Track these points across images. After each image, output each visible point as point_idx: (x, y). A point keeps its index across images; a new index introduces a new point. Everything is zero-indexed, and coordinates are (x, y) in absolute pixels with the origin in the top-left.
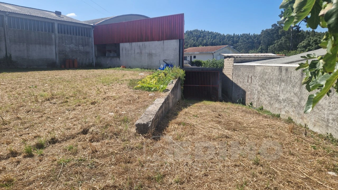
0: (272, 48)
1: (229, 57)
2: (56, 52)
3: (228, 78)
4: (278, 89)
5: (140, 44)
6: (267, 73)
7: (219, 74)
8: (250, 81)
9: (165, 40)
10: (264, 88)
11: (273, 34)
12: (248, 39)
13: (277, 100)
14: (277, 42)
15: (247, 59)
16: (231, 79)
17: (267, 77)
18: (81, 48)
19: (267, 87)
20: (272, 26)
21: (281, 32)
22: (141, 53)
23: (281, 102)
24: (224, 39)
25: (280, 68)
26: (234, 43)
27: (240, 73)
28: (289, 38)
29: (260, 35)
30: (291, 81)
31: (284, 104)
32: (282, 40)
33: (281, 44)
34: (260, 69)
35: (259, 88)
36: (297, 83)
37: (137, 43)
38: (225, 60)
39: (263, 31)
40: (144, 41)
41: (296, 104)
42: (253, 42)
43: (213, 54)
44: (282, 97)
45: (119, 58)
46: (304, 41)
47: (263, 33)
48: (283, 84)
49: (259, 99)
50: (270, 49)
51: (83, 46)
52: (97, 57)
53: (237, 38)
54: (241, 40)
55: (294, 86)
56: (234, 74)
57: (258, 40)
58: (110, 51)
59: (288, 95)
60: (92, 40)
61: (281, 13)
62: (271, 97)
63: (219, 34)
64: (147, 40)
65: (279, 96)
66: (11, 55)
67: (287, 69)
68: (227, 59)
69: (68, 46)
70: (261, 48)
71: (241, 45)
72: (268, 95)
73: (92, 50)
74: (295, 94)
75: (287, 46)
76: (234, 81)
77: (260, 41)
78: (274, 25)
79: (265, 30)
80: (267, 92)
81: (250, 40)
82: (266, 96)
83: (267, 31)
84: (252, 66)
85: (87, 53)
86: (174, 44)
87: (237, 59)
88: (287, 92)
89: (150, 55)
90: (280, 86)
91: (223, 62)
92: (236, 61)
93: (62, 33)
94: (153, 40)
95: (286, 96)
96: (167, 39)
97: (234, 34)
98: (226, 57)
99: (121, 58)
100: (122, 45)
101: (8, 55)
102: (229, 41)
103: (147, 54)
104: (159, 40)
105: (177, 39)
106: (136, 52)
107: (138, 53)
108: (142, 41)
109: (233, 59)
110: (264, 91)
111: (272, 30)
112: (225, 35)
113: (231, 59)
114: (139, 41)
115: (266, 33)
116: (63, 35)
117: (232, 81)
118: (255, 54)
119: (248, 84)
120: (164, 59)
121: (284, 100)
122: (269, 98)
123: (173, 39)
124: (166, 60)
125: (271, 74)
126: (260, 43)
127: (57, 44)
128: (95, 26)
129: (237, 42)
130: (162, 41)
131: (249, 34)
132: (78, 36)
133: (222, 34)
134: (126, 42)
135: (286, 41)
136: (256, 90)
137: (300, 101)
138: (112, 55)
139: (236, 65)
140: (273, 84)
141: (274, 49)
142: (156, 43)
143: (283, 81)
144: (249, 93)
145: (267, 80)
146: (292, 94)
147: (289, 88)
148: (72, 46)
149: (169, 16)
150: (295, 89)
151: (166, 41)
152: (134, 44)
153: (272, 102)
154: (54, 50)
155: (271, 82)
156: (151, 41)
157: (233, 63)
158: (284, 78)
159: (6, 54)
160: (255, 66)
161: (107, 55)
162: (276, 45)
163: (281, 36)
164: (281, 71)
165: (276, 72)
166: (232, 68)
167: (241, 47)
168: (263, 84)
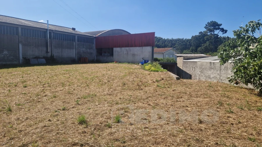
0: (200, 49)
1: (181, 56)
2: (76, 54)
3: (180, 68)
4: (210, 72)
5: (127, 48)
6: (203, 65)
7: (175, 66)
8: (194, 69)
9: (144, 46)
10: (202, 73)
11: (200, 39)
12: (183, 42)
13: (209, 78)
14: (204, 45)
15: (190, 57)
16: (182, 69)
17: (203, 67)
18: (88, 50)
19: (204, 72)
20: (199, 33)
21: (206, 38)
22: (128, 54)
23: (211, 79)
24: (166, 42)
25: (211, 63)
26: (172, 45)
27: (188, 65)
28: (212, 43)
29: (190, 40)
30: (216, 68)
31: (213, 79)
32: (207, 44)
33: (206, 46)
34: (200, 63)
35: (200, 73)
36: (218, 69)
37: (125, 48)
38: (177, 58)
39: (192, 36)
40: (130, 47)
41: (218, 78)
42: (186, 45)
43: (163, 53)
44: (212, 76)
45: (113, 57)
46: (221, 45)
47: (193, 38)
48: (212, 70)
49: (199, 79)
50: (199, 50)
51: (89, 49)
52: (97, 56)
53: (174, 42)
54: (177, 43)
55: (217, 71)
56: (184, 66)
57: (189, 43)
58: (105, 52)
59: (215, 75)
60: (94, 46)
61: (205, 26)
62: (206, 77)
63: (162, 38)
64: (132, 46)
65: (210, 76)
66: (54, 55)
67: (214, 63)
68: (179, 58)
69: (82, 49)
70: (192, 49)
71: (178, 46)
72: (204, 76)
73: (94, 52)
74: (218, 74)
75: (210, 48)
76: (184, 70)
77: (191, 44)
78: (201, 33)
79: (194, 36)
80: (204, 74)
81: (184, 43)
82: (204, 77)
83: (196, 36)
84: (195, 62)
85: (91, 53)
86: (149, 49)
87: (185, 57)
88: (214, 73)
89: (134, 55)
90: (211, 71)
91: (177, 59)
92: (185, 59)
93: (79, 42)
94: (136, 46)
95: (214, 75)
96: (145, 46)
97: (172, 38)
98: (178, 57)
99: (114, 57)
100: (115, 49)
101: (53, 55)
102: (169, 43)
103: (131, 55)
104: (139, 46)
105: (151, 46)
106: (124, 53)
107: (125, 54)
108: (128, 47)
109: (183, 57)
110: (202, 74)
111: (199, 36)
112: (166, 39)
113: (181, 57)
114: (126, 47)
115: (195, 38)
116: (80, 43)
117: (182, 70)
118: (194, 55)
119: (193, 71)
120: (143, 57)
121: (213, 78)
122: (205, 78)
123: (149, 46)
124: (144, 58)
125: (206, 65)
126: (191, 45)
127: (76, 48)
128: (96, 37)
129: (174, 44)
130: (142, 47)
131: (183, 38)
132: (87, 44)
133: (164, 38)
134: (118, 47)
135: (210, 44)
136: (198, 74)
137: (220, 77)
138: (106, 54)
139: (185, 61)
140: (207, 70)
141: (202, 50)
142: (138, 48)
143: (212, 69)
144: (194, 76)
145: (204, 68)
146: (217, 74)
147: (215, 72)
148: (84, 49)
149: (146, 33)
150: (218, 72)
151: (144, 48)
152: (123, 48)
153: (207, 79)
154: (75, 52)
155: (206, 69)
156: (134, 47)
157: (183, 60)
158: (213, 67)
159: (51, 54)
160: (196, 62)
161: (103, 55)
162: (203, 47)
163: (206, 41)
164: (211, 64)
165: (209, 65)
166: (183, 63)
167: (178, 48)
168: (202, 71)
